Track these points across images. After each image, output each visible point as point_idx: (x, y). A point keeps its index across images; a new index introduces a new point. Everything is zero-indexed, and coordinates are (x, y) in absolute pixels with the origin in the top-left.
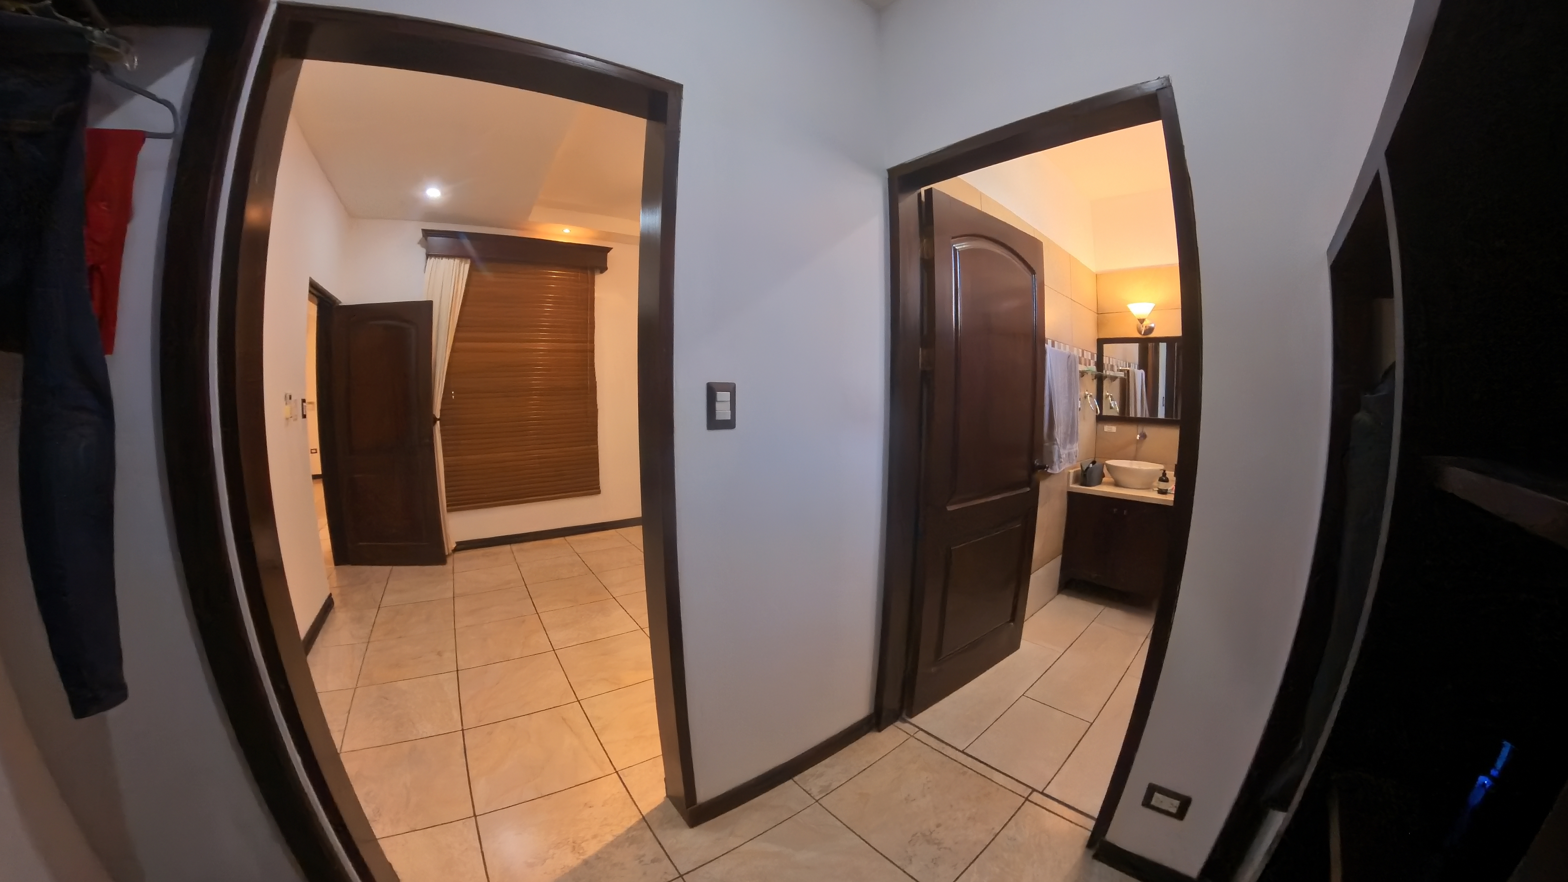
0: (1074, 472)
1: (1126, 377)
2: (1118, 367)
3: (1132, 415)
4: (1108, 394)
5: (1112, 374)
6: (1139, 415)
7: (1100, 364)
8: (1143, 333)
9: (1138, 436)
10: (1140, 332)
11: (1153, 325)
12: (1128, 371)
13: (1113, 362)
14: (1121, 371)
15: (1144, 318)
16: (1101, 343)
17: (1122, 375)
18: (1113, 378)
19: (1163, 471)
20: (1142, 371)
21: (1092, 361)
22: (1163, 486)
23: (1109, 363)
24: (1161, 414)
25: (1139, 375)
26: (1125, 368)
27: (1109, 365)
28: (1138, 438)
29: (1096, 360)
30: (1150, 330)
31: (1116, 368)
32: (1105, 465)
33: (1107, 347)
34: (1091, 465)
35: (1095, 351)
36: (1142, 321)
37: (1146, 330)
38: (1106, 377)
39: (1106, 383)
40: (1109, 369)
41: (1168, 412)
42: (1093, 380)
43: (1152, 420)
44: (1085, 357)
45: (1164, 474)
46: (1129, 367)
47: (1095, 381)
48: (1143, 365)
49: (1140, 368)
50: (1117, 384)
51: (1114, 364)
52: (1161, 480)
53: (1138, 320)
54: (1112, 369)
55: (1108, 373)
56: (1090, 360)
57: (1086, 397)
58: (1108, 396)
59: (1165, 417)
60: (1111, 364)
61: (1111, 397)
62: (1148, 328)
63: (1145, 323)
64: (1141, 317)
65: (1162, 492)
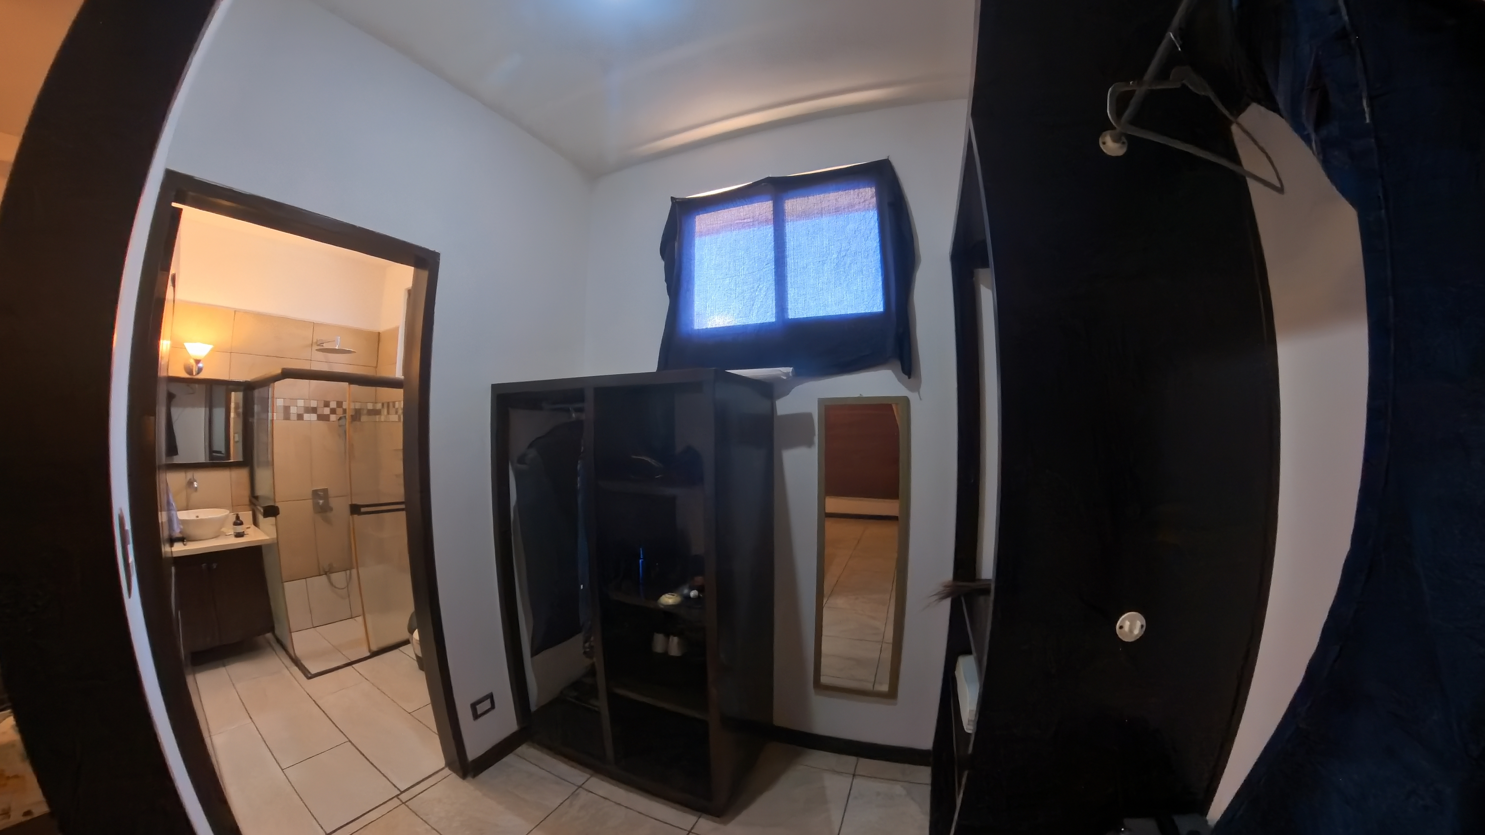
19: (235, 515)
22: (240, 529)
36: (198, 361)
45: (236, 519)
52: (235, 524)
53: (191, 359)
64: (198, 359)
65: (239, 535)
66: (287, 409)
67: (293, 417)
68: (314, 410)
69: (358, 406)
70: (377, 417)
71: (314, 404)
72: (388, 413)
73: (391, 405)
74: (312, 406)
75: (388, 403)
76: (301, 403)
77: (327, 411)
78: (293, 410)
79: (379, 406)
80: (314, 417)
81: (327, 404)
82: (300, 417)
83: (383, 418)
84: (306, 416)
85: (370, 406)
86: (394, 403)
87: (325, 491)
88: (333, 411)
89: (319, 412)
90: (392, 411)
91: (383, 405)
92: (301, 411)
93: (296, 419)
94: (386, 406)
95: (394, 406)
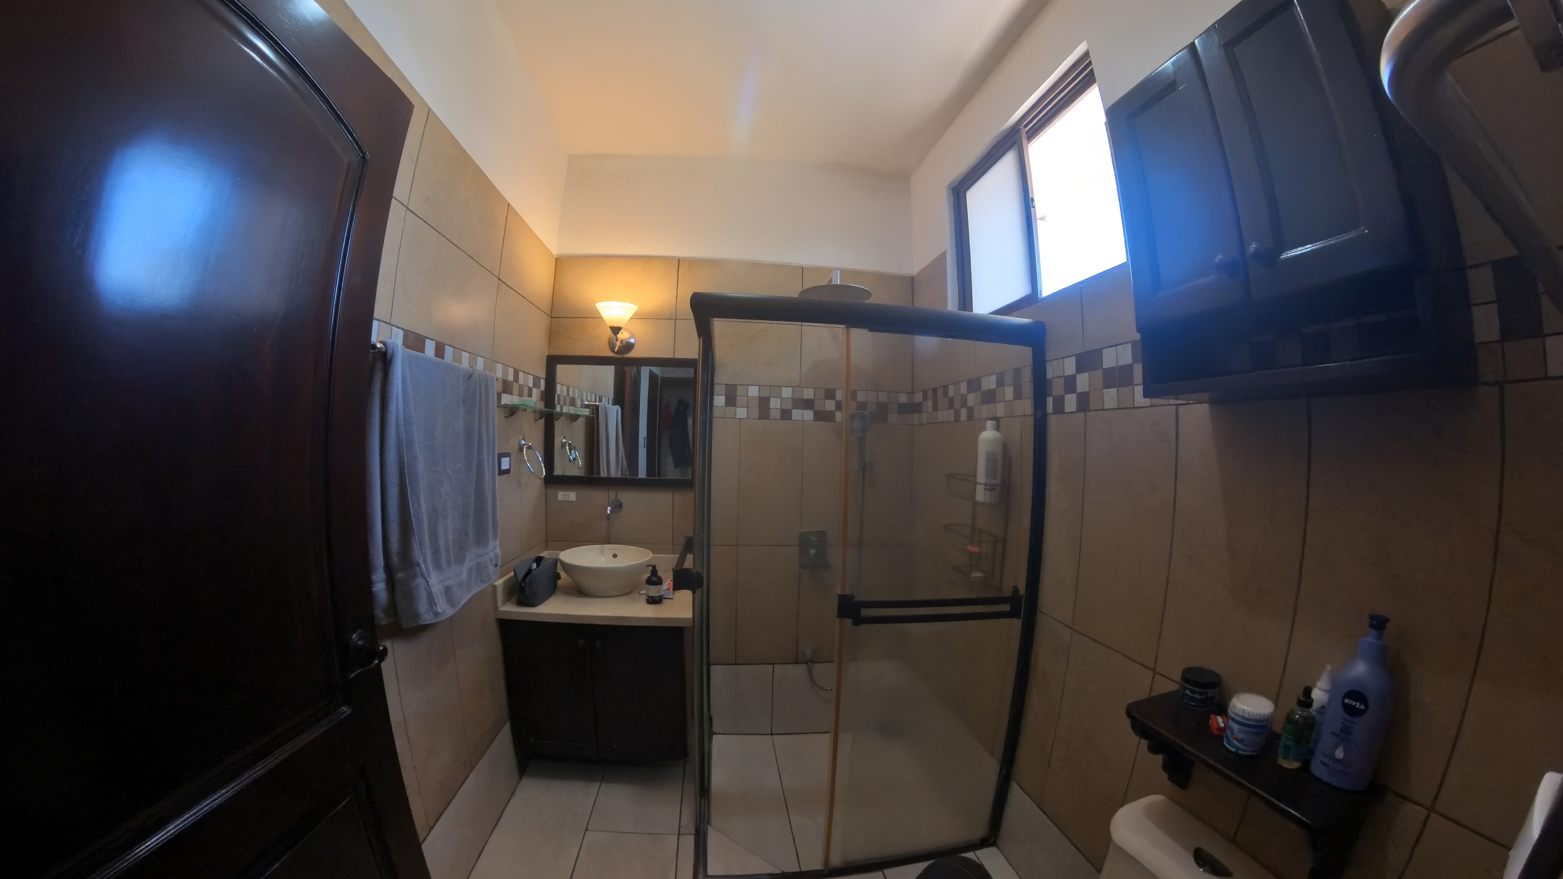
0: (506, 582)
1: (595, 416)
2: (582, 401)
3: (603, 474)
4: (564, 440)
5: (572, 410)
6: (613, 475)
7: (549, 395)
8: (616, 350)
9: (609, 508)
10: (612, 349)
11: (632, 341)
12: (597, 407)
13: (574, 393)
14: (587, 406)
15: (621, 326)
16: (552, 362)
17: (586, 412)
18: (574, 418)
19: (651, 568)
20: (618, 408)
21: (535, 390)
22: (654, 591)
23: (568, 396)
24: (642, 473)
25: (613, 413)
26: (595, 403)
27: (568, 398)
28: (609, 512)
29: (542, 387)
30: (628, 347)
31: (578, 403)
32: (559, 563)
33: (562, 370)
34: (534, 566)
35: (542, 373)
36: (616, 330)
37: (623, 346)
38: (561, 414)
39: (559, 427)
40: (568, 404)
41: (650, 470)
42: (536, 420)
43: (629, 482)
44: (521, 382)
45: (654, 571)
46: (600, 401)
47: (542, 421)
48: (618, 400)
49: (615, 403)
50: (580, 428)
51: (576, 397)
52: (650, 582)
53: (610, 327)
54: (573, 403)
55: (565, 411)
56: (530, 390)
57: (521, 449)
58: (565, 443)
59: (647, 476)
60: (571, 395)
61: (570, 444)
62: (624, 343)
63: (623, 336)
64: (616, 325)
65: (654, 601)
66: (764, 402)
67: (775, 414)
68: (808, 404)
69: (883, 397)
70: (916, 415)
71: (808, 394)
72: (935, 408)
73: (940, 392)
74: (805, 397)
75: (935, 390)
76: (787, 392)
77: (830, 405)
78: (774, 403)
79: (918, 398)
80: (809, 415)
81: (830, 394)
82: (786, 414)
83: (925, 418)
84: (797, 414)
85: (903, 399)
86: (945, 388)
87: (822, 535)
88: (839, 406)
89: (818, 406)
90: (943, 402)
91: (925, 393)
92: (788, 405)
93: (779, 418)
94: (930, 394)
95: (946, 394)
